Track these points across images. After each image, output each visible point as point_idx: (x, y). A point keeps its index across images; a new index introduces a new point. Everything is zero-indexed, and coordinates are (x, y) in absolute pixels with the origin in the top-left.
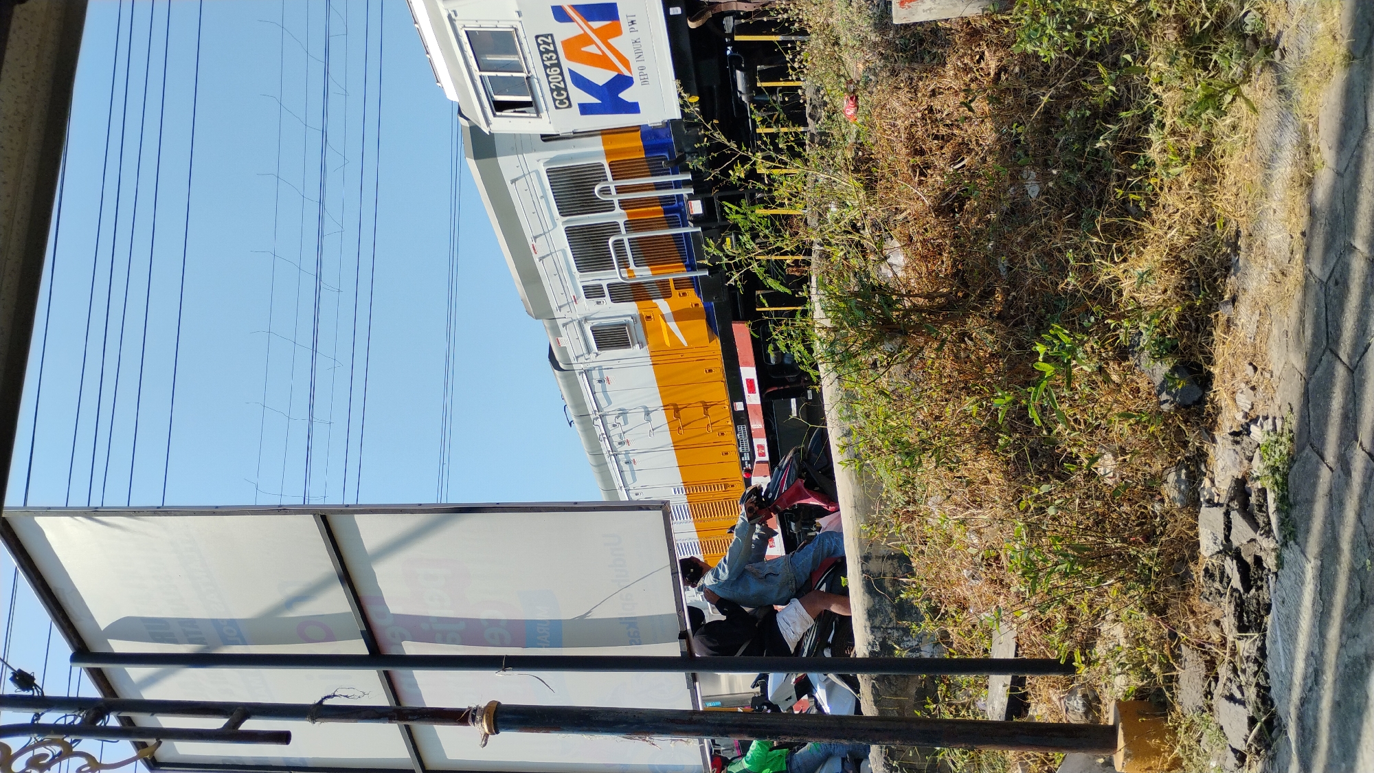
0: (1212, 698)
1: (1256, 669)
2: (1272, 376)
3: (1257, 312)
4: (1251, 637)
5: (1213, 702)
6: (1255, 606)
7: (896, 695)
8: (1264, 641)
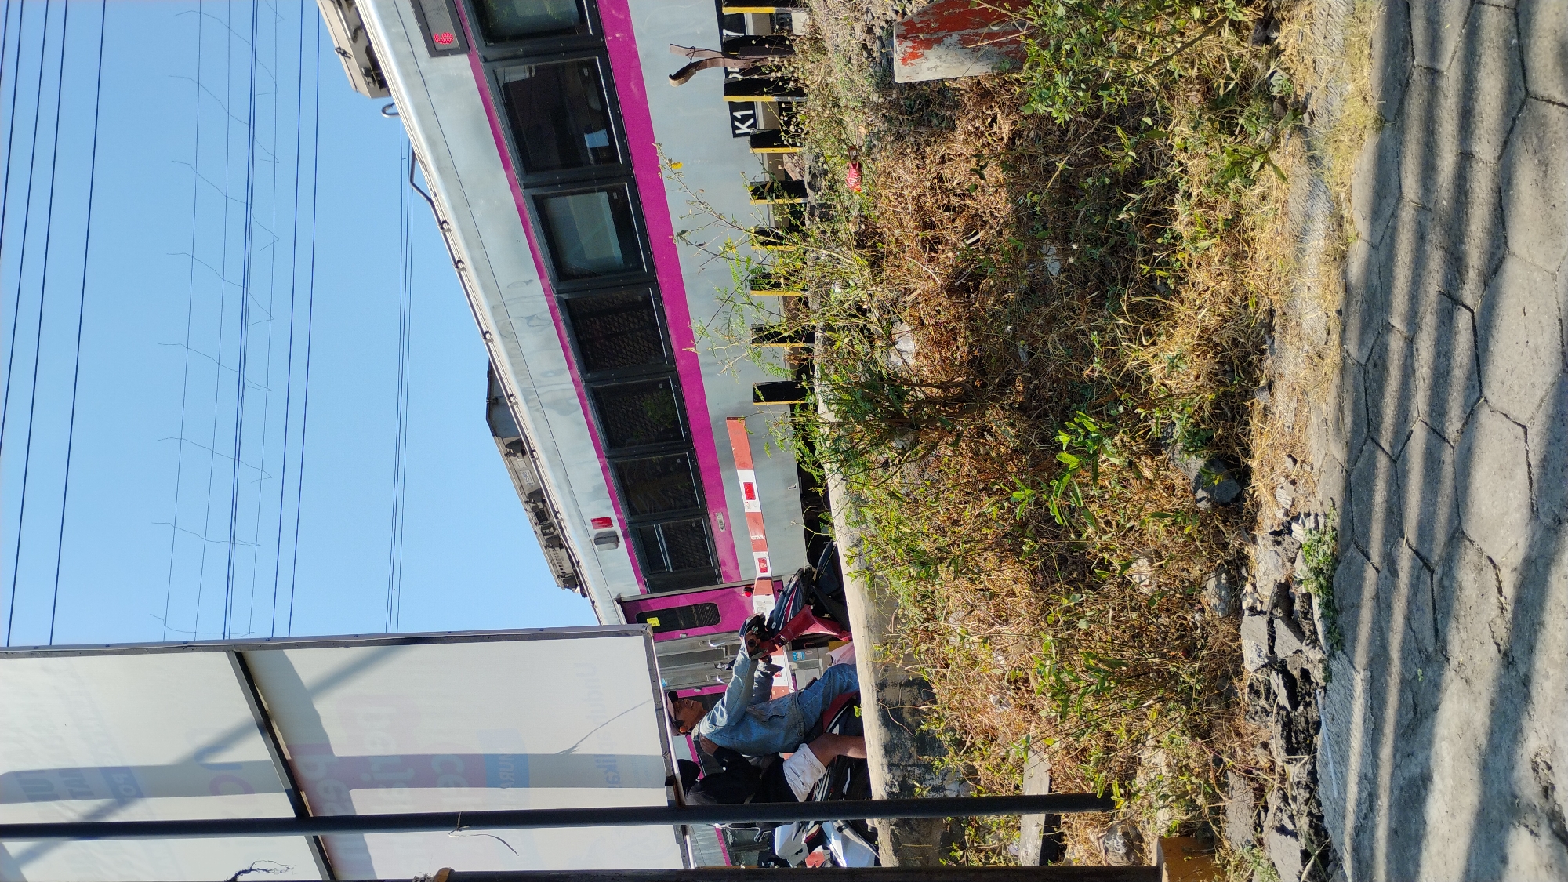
0: (1262, 831)
1: (1308, 795)
2: (1312, 469)
3: (1295, 399)
4: (1301, 760)
5: (1263, 835)
6: (1304, 725)
7: (918, 842)
8: (1314, 763)
